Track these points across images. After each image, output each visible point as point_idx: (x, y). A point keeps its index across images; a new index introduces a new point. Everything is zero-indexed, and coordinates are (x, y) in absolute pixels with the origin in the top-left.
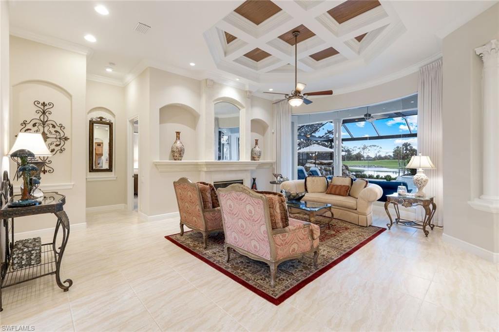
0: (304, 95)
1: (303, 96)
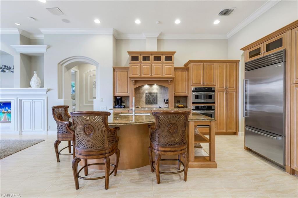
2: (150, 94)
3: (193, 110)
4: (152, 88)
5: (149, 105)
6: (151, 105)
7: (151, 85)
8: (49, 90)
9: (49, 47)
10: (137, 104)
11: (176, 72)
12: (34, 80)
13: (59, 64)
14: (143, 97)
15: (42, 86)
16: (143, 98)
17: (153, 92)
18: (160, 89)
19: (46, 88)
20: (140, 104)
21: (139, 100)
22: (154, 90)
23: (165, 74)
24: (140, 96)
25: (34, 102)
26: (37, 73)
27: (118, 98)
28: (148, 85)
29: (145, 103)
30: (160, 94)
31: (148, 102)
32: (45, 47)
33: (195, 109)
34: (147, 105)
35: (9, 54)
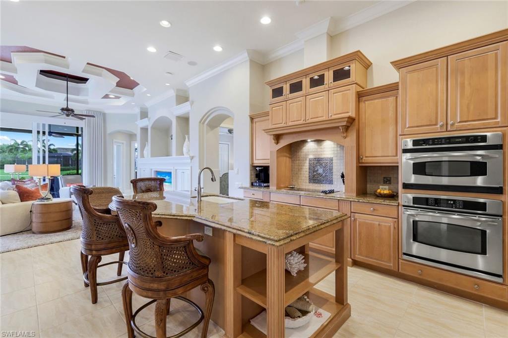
2: (318, 160)
3: (404, 206)
4: (322, 147)
5: (316, 185)
6: (319, 185)
7: (319, 141)
8: (192, 158)
10: (294, 180)
11: (366, 102)
12: (185, 147)
13: (200, 122)
14: (304, 167)
16: (305, 170)
17: (322, 157)
18: (339, 149)
20: (300, 181)
21: (297, 174)
22: (325, 153)
23: (335, 113)
24: (299, 166)
25: (184, 172)
27: (258, 168)
28: (314, 141)
29: (308, 181)
30: (339, 161)
31: (315, 178)
33: (412, 204)
34: (311, 184)
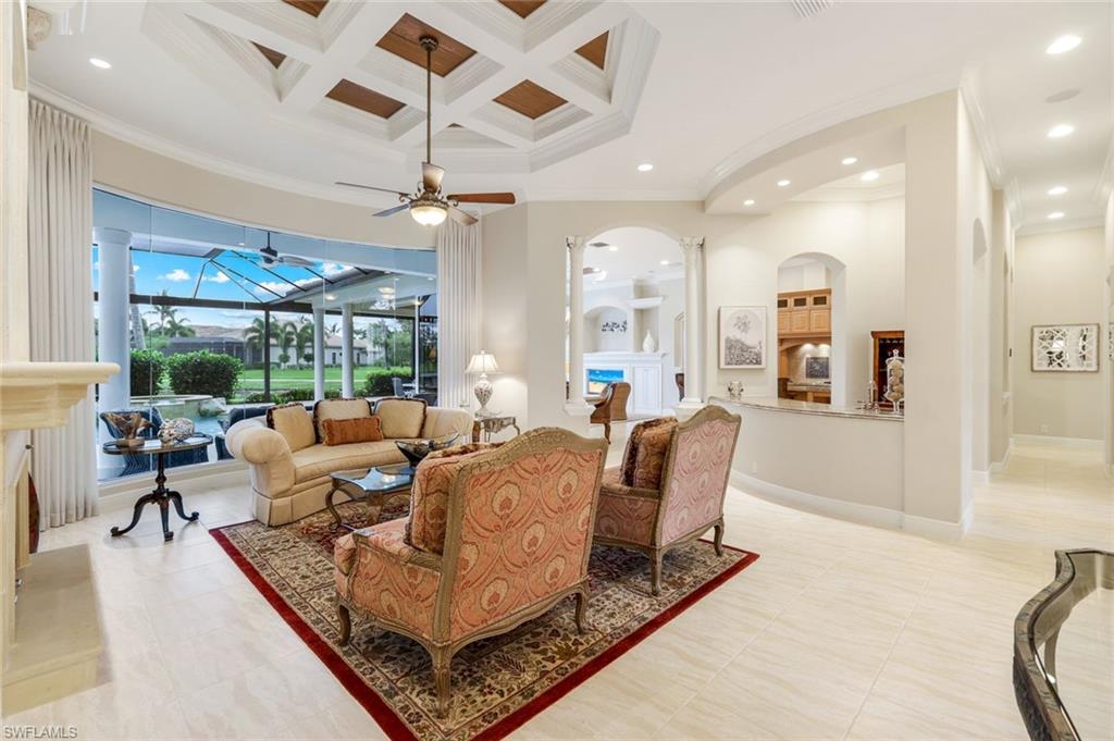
0: (449, 198)
1: (445, 200)
2: (815, 359)
4: (818, 349)
5: (813, 379)
6: (816, 379)
7: (816, 345)
8: (664, 355)
9: (665, 297)
10: (791, 376)
12: (648, 342)
14: (802, 364)
15: (656, 350)
16: (802, 367)
17: (819, 356)
19: (661, 352)
20: (797, 376)
21: (793, 371)
22: (821, 353)
24: (797, 362)
26: (652, 336)
28: (810, 344)
31: (811, 374)
32: (661, 298)
34: (808, 379)
35: (613, 308)
